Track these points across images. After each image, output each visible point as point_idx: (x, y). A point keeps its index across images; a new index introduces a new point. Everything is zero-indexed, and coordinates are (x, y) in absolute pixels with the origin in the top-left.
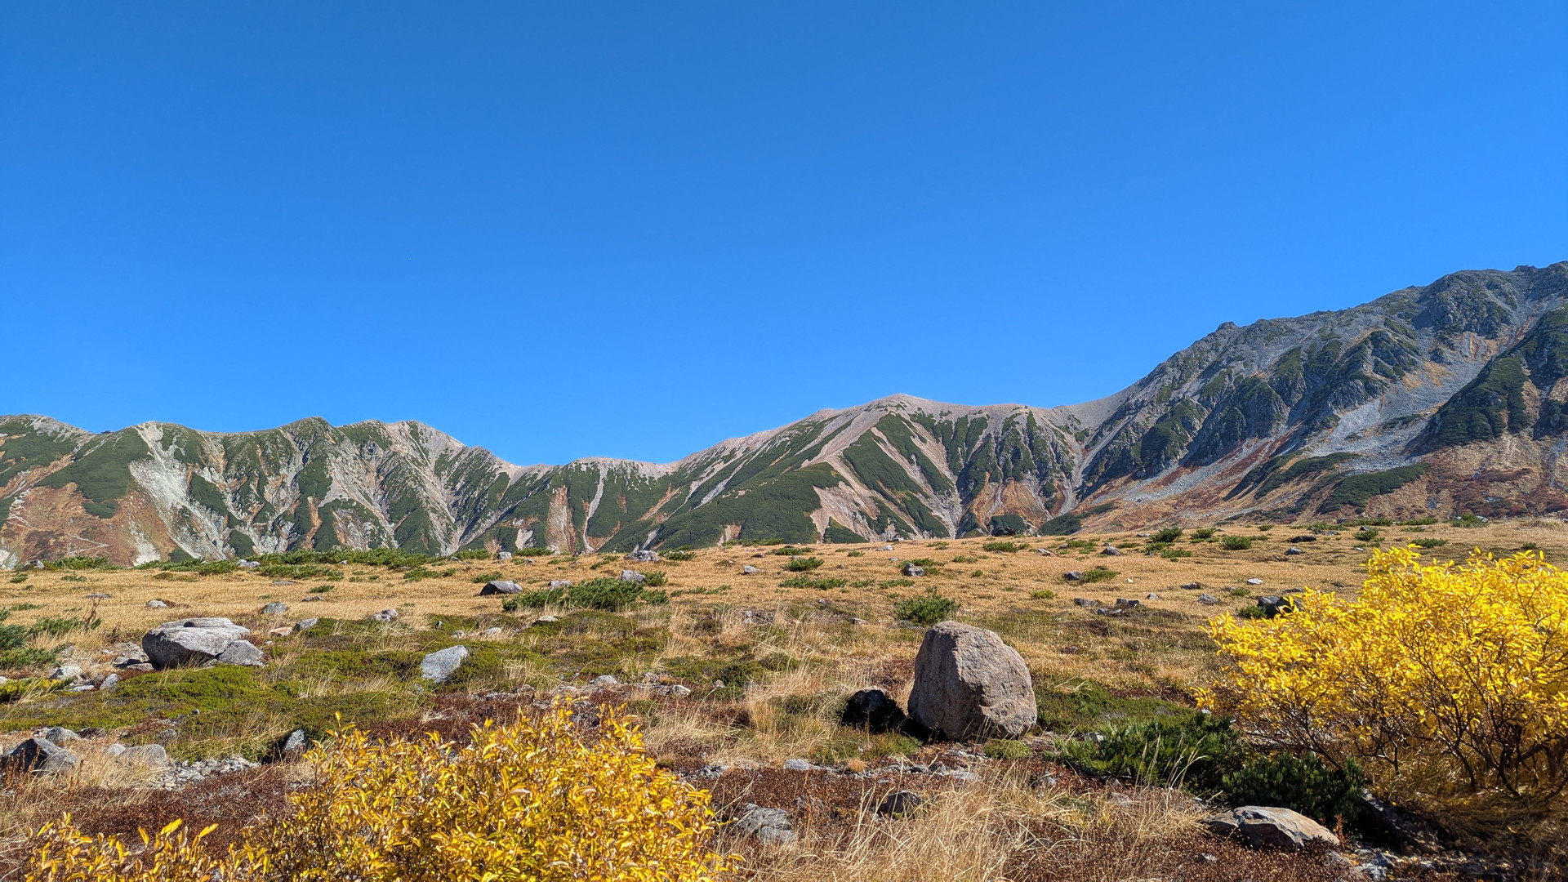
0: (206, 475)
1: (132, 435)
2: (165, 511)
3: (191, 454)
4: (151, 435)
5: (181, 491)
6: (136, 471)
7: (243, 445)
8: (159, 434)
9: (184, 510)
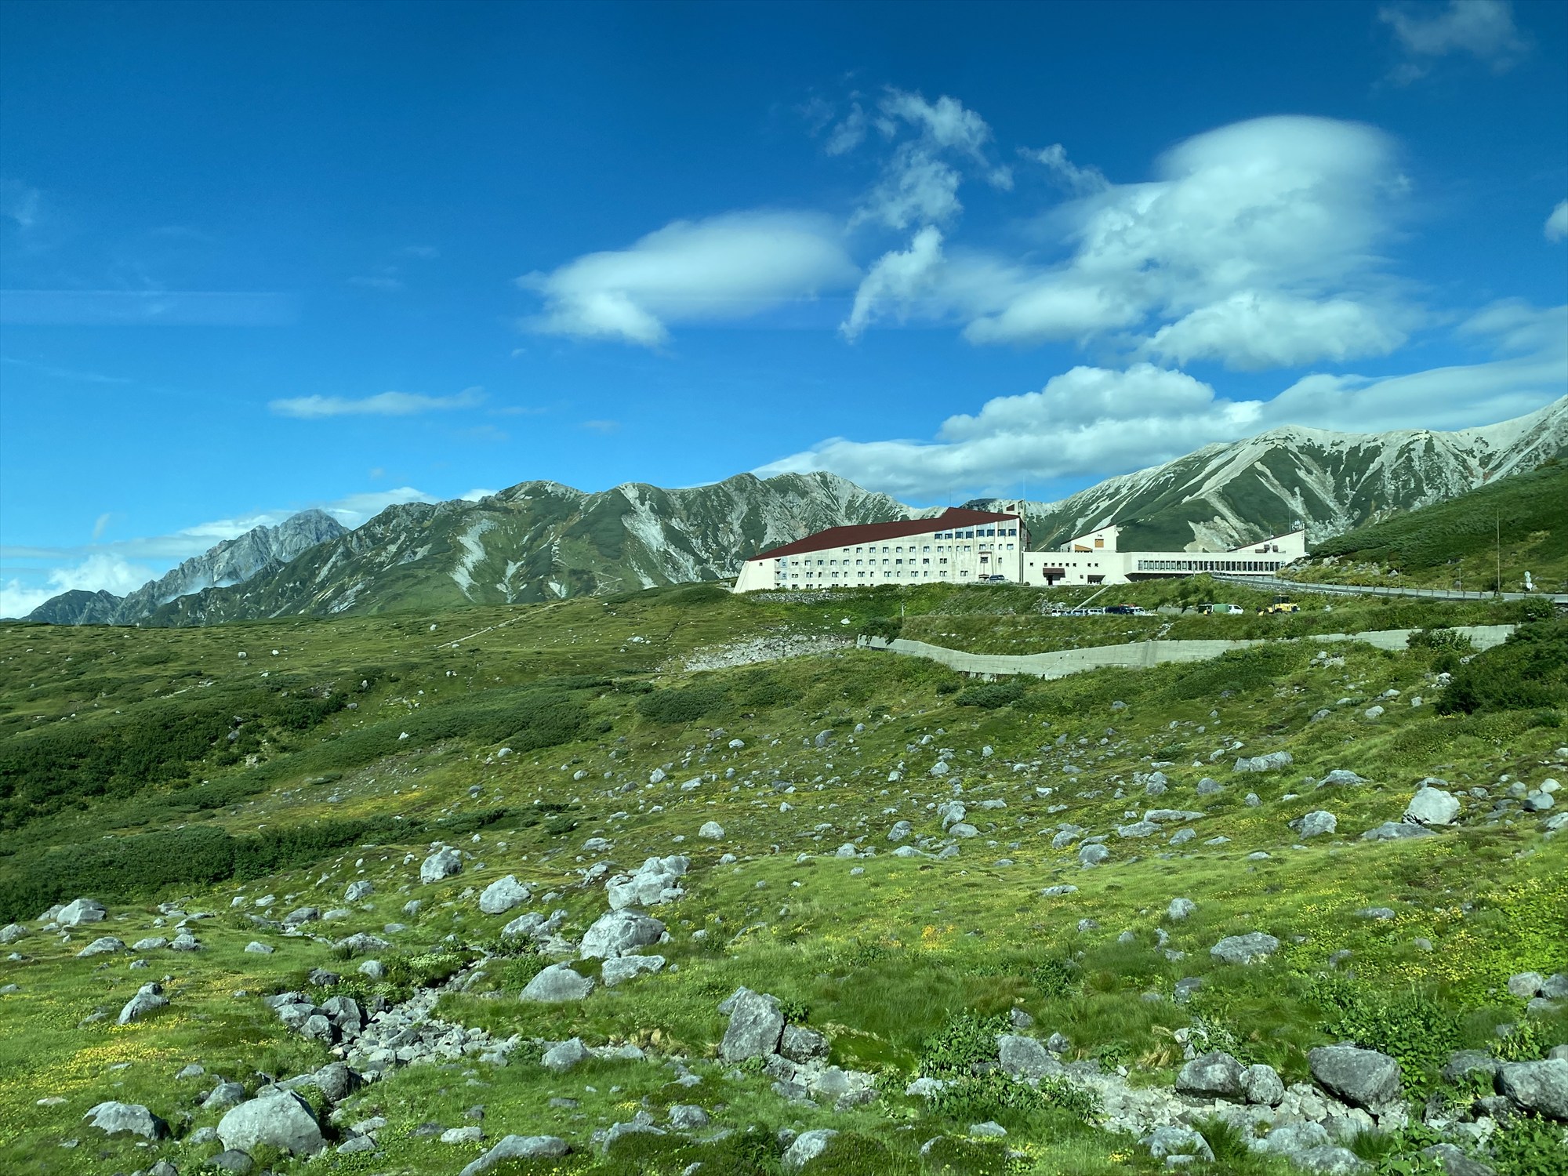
0: (675, 523)
1: (617, 494)
2: (653, 553)
3: (662, 508)
4: (631, 494)
5: (661, 538)
6: (627, 523)
7: (696, 498)
8: (637, 494)
9: (666, 551)
